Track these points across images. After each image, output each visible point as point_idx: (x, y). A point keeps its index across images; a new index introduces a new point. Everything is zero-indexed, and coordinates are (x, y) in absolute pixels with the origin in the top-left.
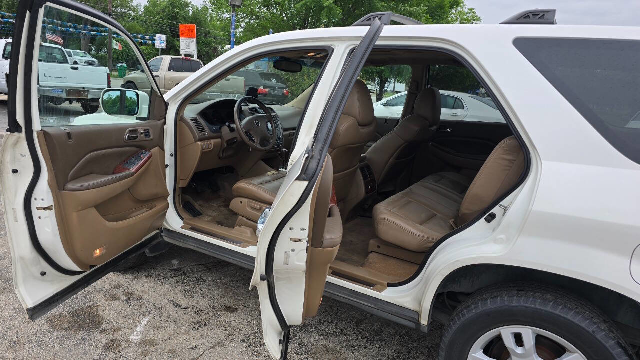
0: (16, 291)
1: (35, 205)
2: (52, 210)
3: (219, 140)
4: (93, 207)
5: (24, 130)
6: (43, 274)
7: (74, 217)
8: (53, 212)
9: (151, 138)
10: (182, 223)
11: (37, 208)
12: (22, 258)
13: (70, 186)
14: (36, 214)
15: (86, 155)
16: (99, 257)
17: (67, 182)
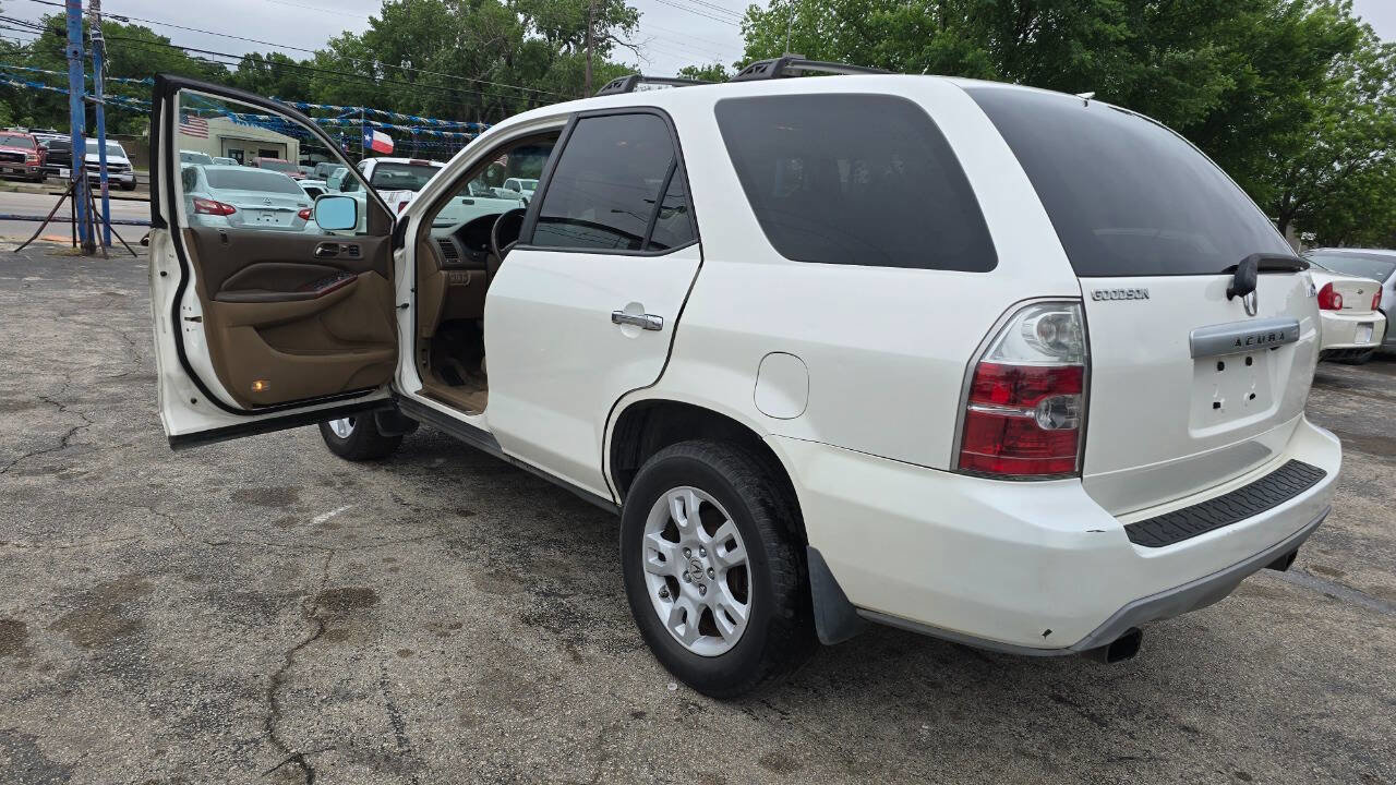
0: (161, 415)
1: (185, 313)
2: (200, 321)
3: (483, 272)
4: (251, 325)
5: (169, 226)
6: (194, 401)
7: (225, 333)
8: (202, 324)
9: (361, 257)
10: (419, 386)
11: (186, 319)
12: (169, 376)
13: (220, 296)
14: (185, 325)
15: (249, 265)
16: (259, 392)
17: (219, 290)
